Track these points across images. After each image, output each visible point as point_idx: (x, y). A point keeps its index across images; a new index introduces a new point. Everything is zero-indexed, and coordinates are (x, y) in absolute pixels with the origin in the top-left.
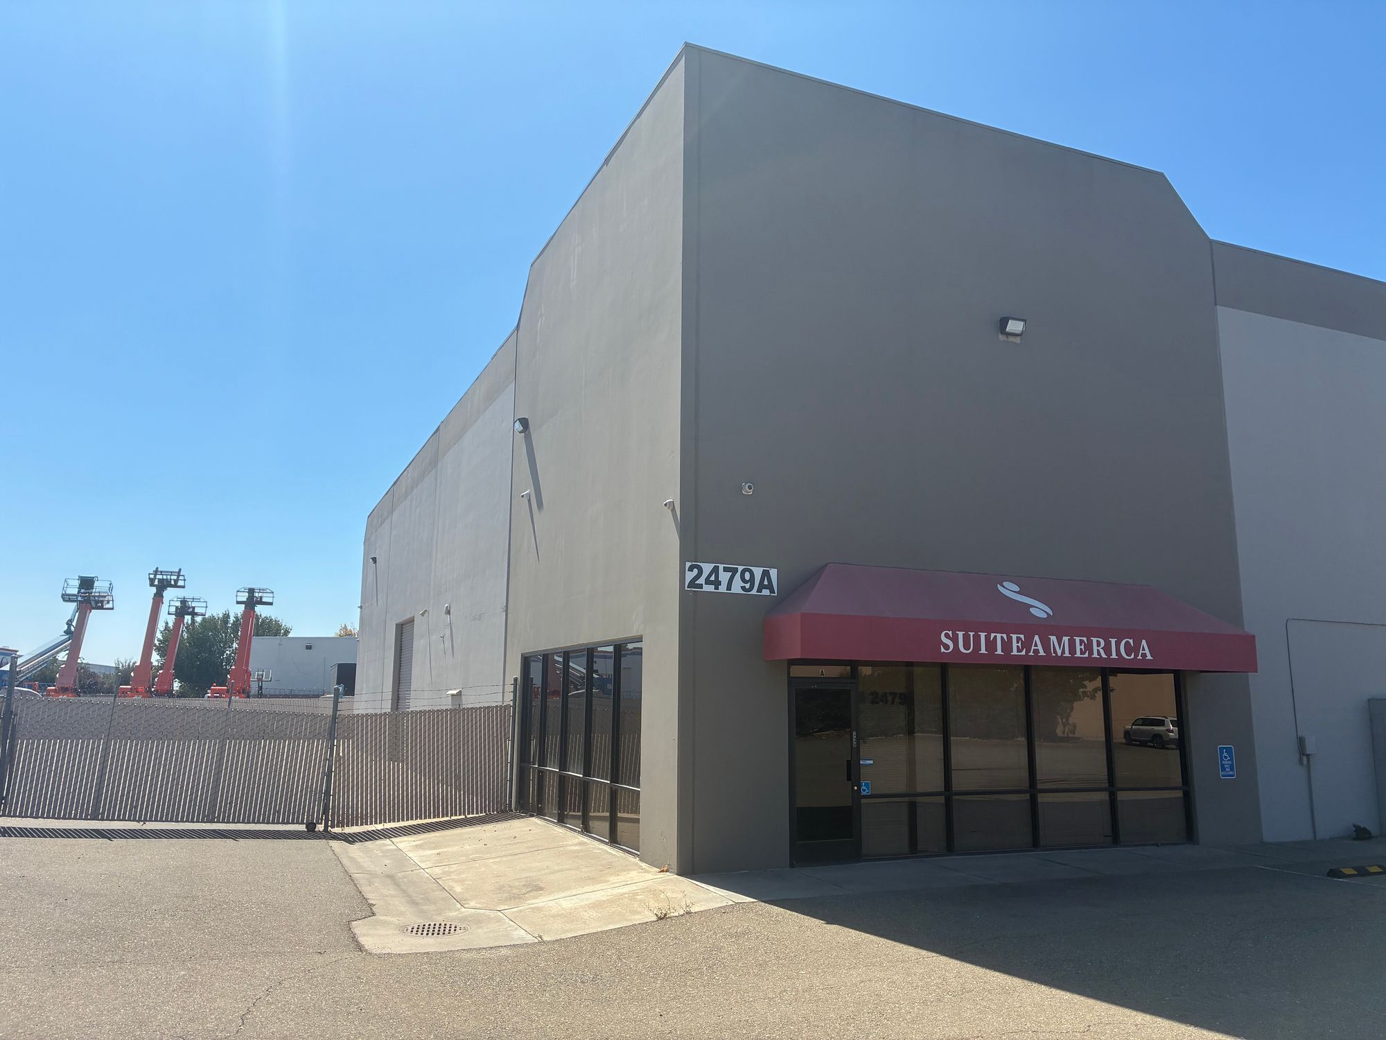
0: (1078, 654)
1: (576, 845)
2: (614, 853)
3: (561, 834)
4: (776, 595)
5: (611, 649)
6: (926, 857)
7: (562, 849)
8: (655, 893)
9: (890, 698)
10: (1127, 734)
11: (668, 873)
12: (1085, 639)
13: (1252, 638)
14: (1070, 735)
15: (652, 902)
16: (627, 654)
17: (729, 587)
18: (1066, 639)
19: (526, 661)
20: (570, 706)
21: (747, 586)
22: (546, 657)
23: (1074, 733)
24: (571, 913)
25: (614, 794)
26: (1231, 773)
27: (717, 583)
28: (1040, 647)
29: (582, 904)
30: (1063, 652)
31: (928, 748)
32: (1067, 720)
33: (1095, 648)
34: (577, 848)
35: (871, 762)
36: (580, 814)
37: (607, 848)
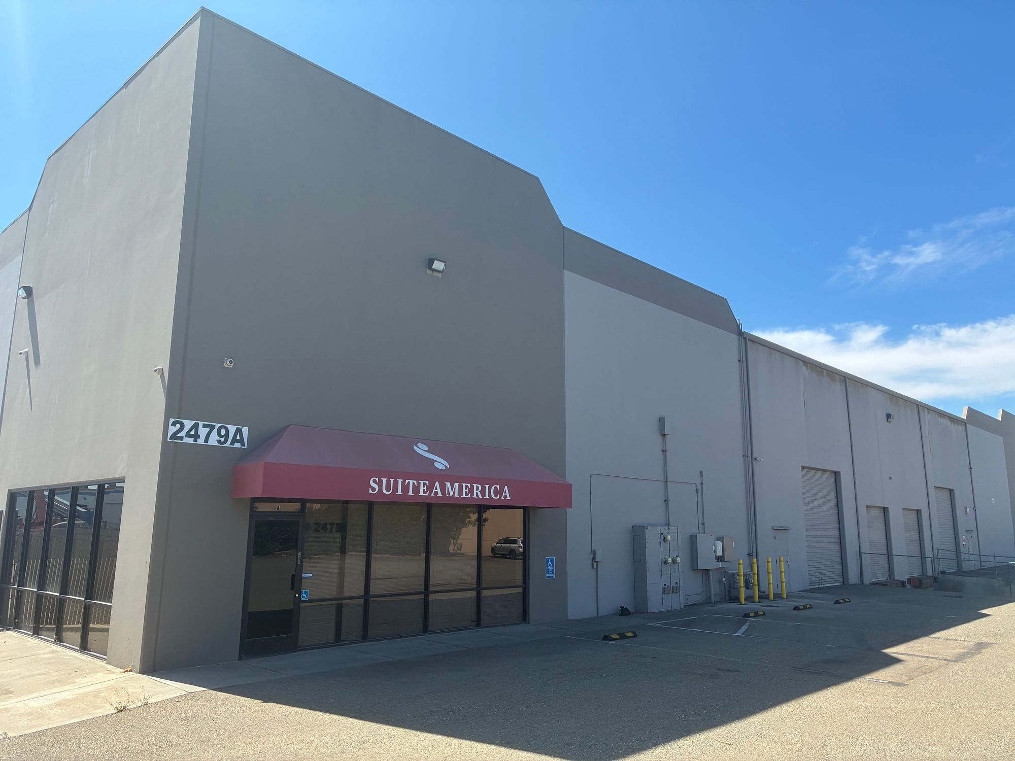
0: (464, 496)
1: (49, 653)
2: (84, 658)
3: (34, 645)
4: (246, 447)
5: (95, 487)
6: (347, 644)
7: (34, 657)
8: (115, 689)
9: (329, 527)
10: (493, 549)
11: (131, 673)
12: (469, 485)
13: (569, 486)
14: (458, 552)
15: (114, 697)
16: (110, 492)
17: (206, 440)
18: (456, 485)
19: (13, 496)
20: (52, 535)
21: (222, 440)
22: (31, 494)
23: (460, 550)
24: (37, 712)
25: (87, 609)
26: (552, 575)
27: (196, 437)
28: (439, 490)
29: (49, 703)
30: (454, 494)
31: (355, 563)
32: (457, 541)
33: (475, 491)
34: (49, 655)
35: (311, 575)
36: (54, 626)
37: (78, 655)
